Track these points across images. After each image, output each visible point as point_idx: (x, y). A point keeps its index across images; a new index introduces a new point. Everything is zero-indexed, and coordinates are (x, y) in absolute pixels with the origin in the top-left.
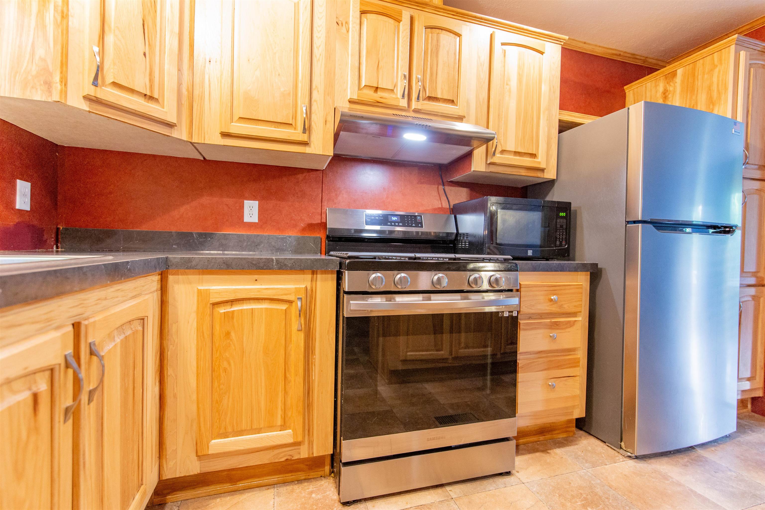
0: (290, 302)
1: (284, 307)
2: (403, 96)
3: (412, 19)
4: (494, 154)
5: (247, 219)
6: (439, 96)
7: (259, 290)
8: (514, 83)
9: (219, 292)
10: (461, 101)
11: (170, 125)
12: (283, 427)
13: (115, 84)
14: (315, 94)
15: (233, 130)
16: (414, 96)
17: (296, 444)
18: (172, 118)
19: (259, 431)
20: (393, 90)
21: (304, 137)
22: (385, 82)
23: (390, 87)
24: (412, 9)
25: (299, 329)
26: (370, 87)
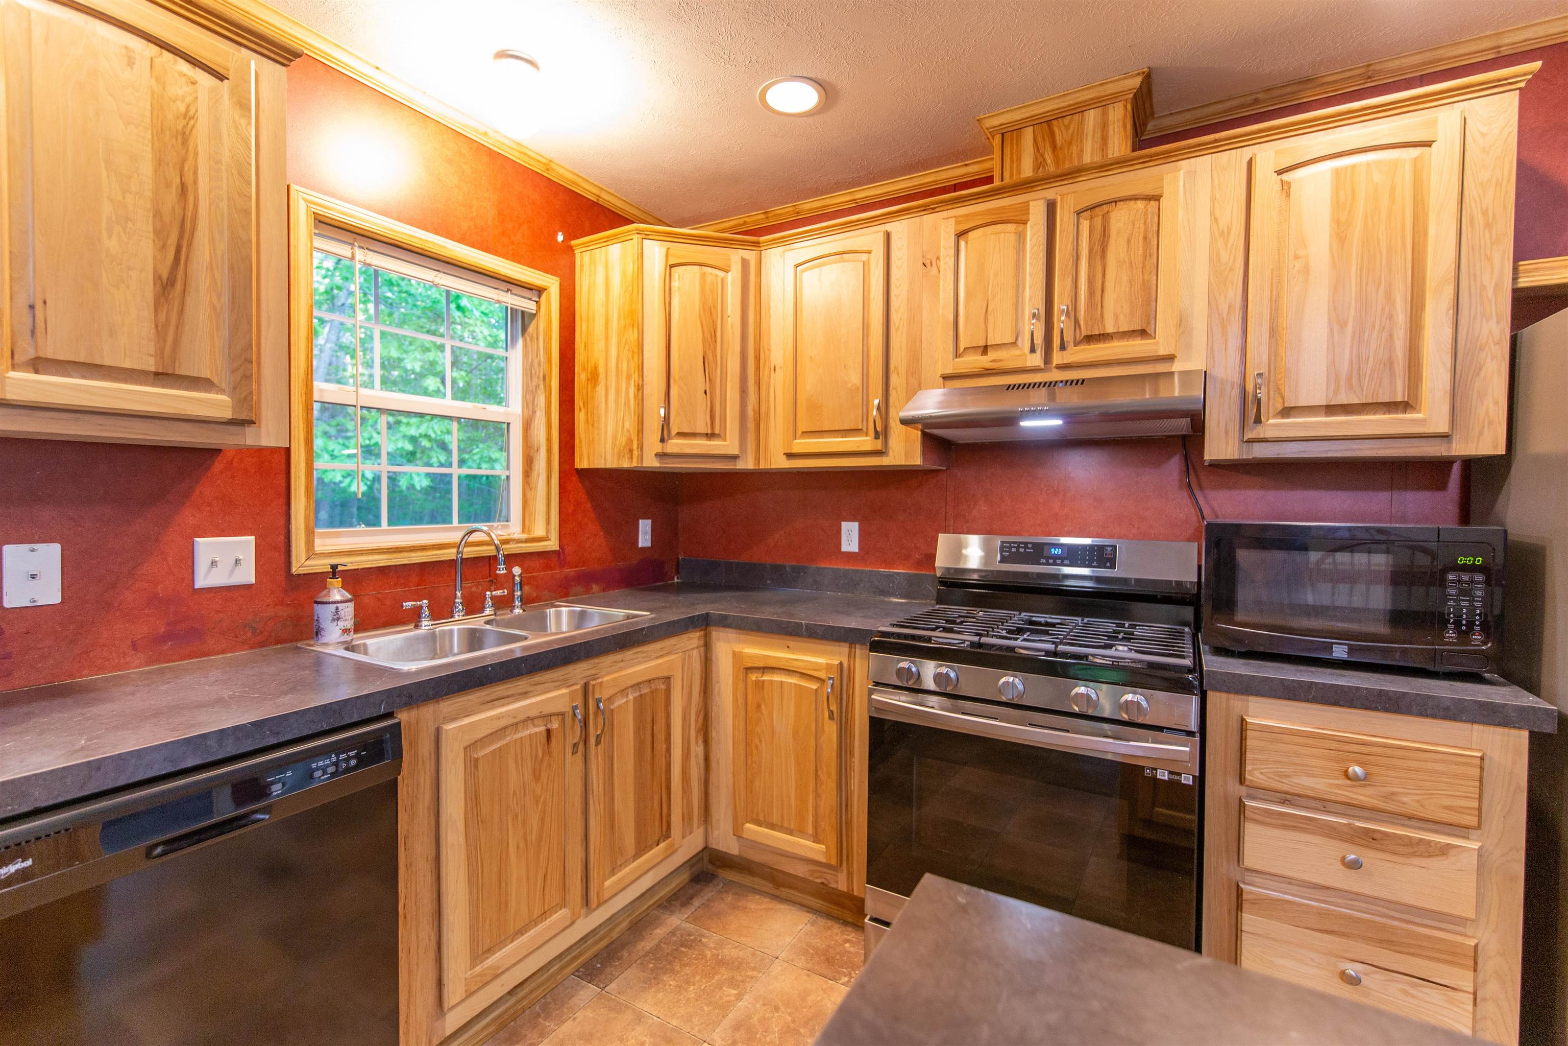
0: (821, 681)
1: (814, 686)
2: (1033, 350)
3: (1051, 207)
4: (1258, 420)
5: (845, 548)
6: (1110, 329)
9: (751, 657)
10: (1164, 323)
11: (735, 458)
12: (814, 839)
14: (894, 380)
15: (796, 450)
16: (1057, 341)
18: (735, 452)
19: (790, 832)
20: (1014, 344)
21: (878, 445)
22: (999, 333)
23: (1009, 339)
24: (1050, 194)
25: (831, 717)
26: (974, 348)
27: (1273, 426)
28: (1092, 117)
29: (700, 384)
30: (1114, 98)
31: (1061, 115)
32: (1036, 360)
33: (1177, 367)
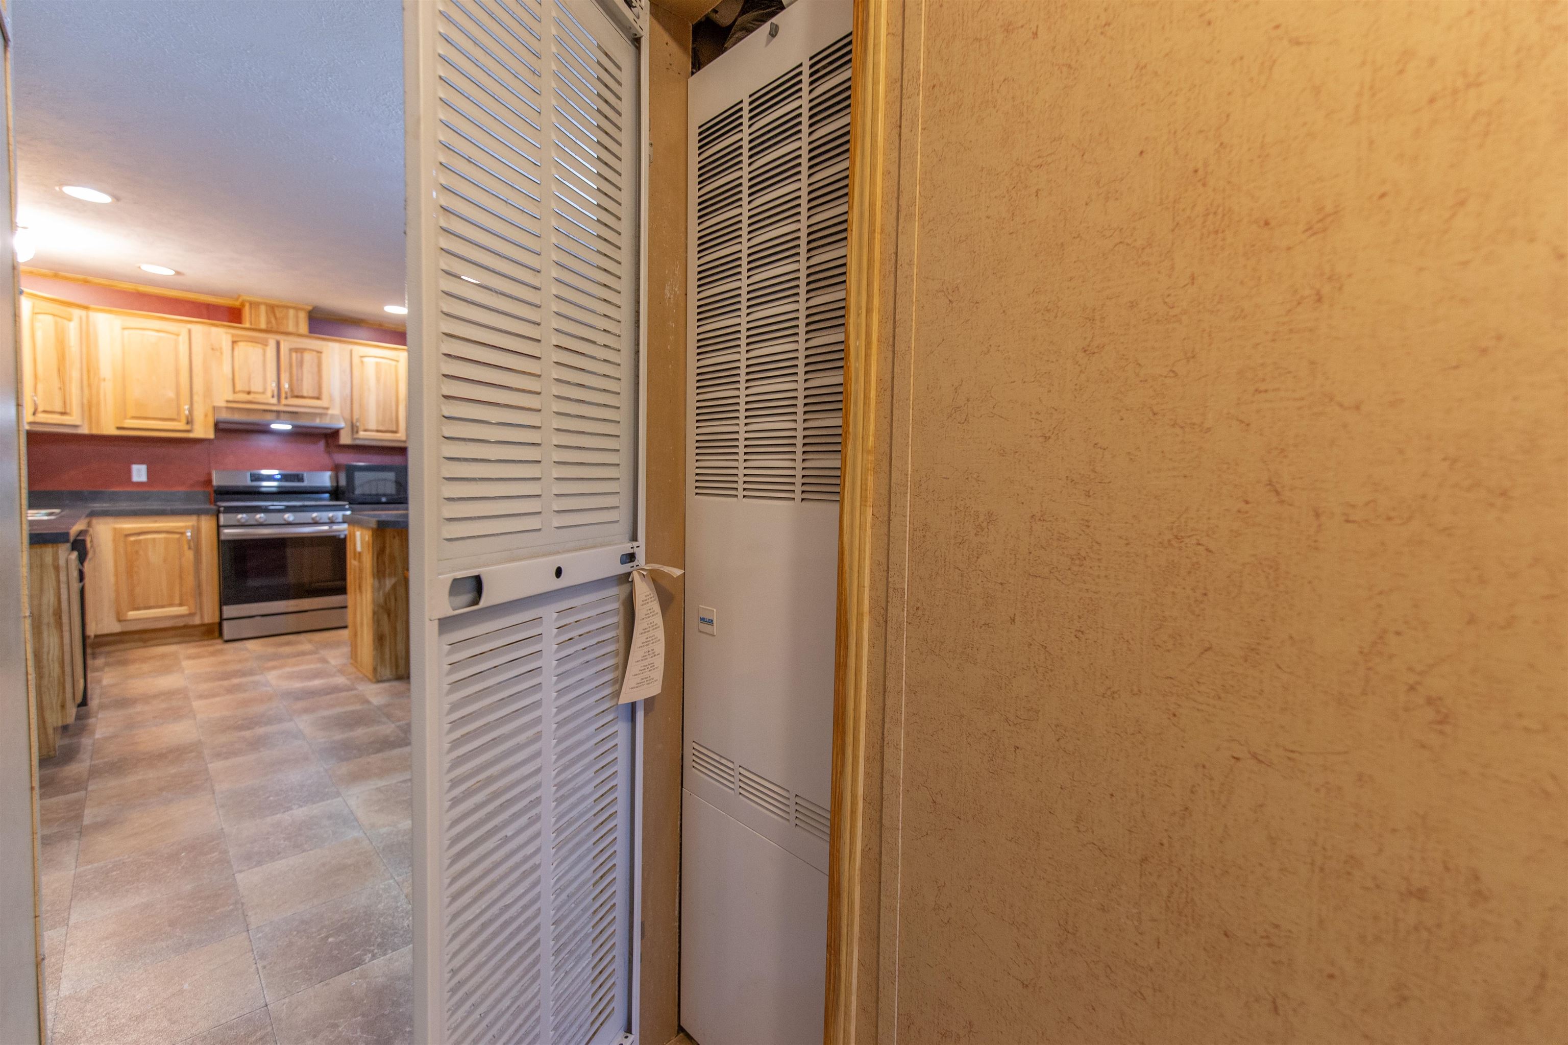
0: (182, 533)
1: (177, 536)
2: (273, 397)
3: (278, 344)
4: (358, 433)
5: (136, 479)
6: (305, 394)
7: (158, 527)
8: (372, 382)
9: (129, 529)
10: (325, 395)
11: (75, 426)
12: (181, 605)
13: (45, 412)
14: (195, 397)
15: (124, 425)
16: (283, 395)
17: (191, 615)
18: (78, 423)
19: (163, 607)
20: (264, 393)
21: (188, 427)
22: (256, 386)
23: (261, 390)
24: (278, 337)
25: (190, 548)
26: (243, 392)
27: (362, 434)
28: (291, 312)
29: (56, 383)
30: (302, 309)
31: (278, 306)
32: (274, 401)
33: (330, 412)
